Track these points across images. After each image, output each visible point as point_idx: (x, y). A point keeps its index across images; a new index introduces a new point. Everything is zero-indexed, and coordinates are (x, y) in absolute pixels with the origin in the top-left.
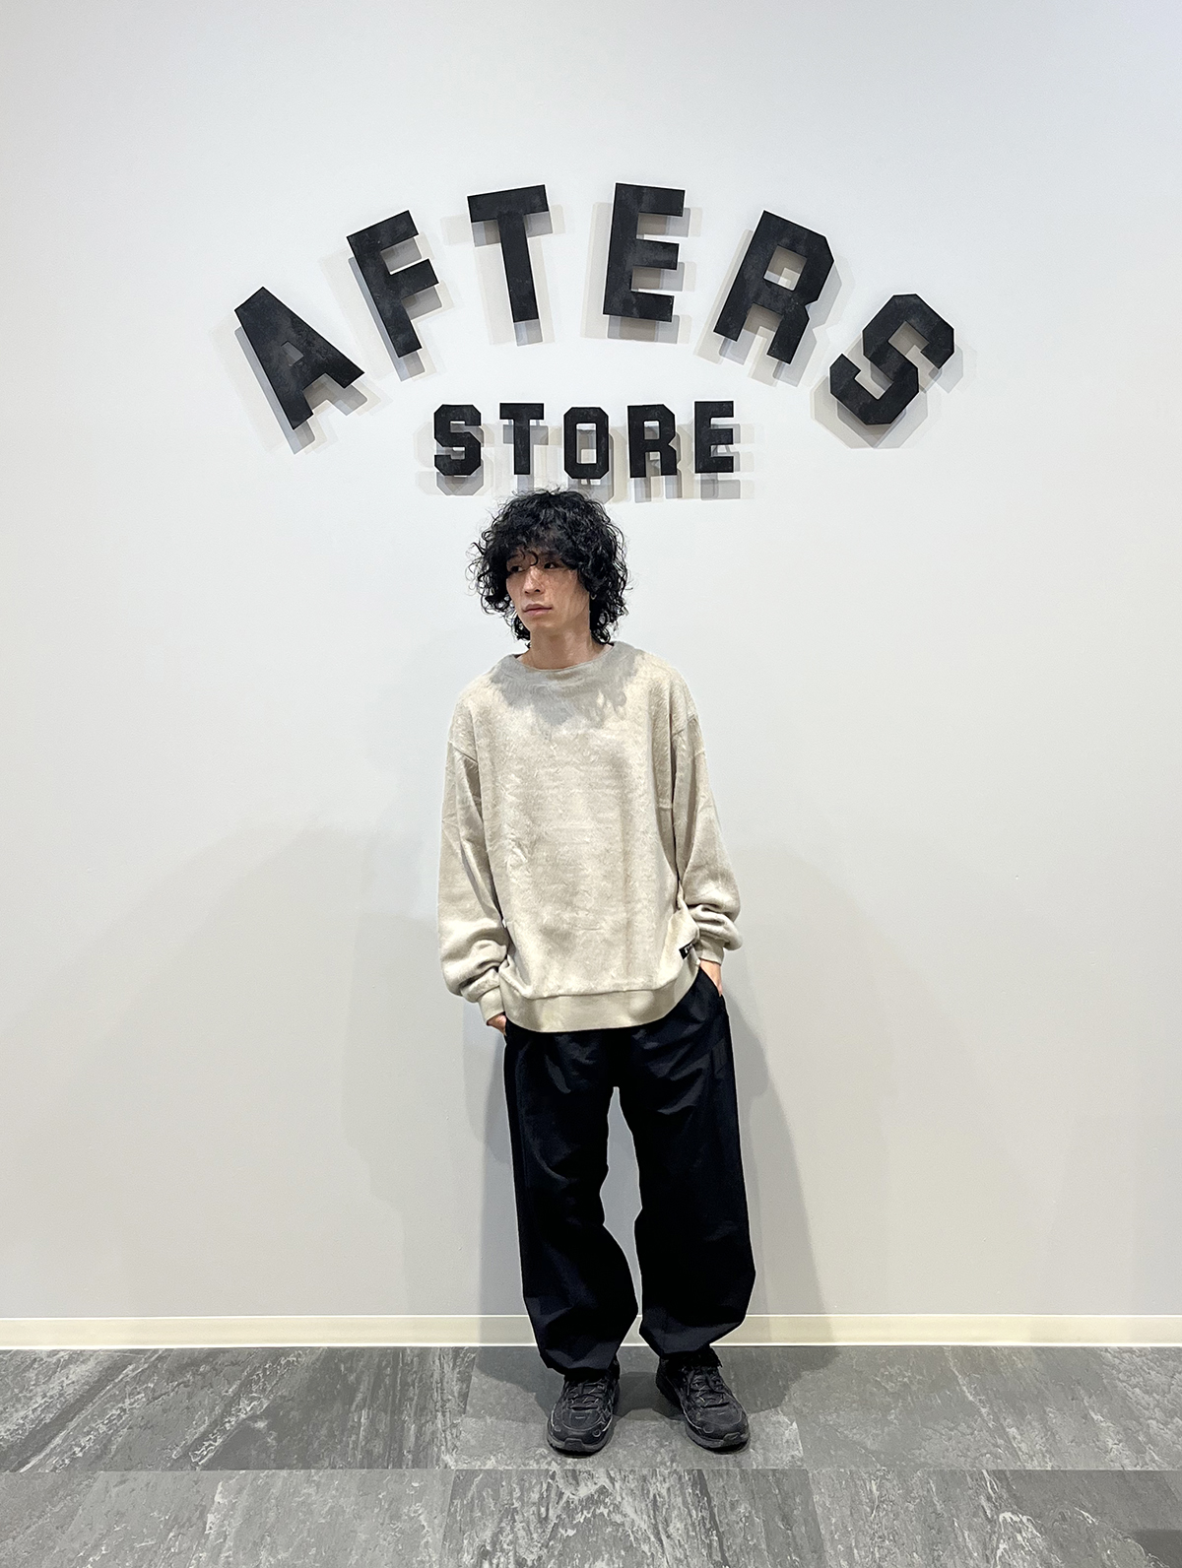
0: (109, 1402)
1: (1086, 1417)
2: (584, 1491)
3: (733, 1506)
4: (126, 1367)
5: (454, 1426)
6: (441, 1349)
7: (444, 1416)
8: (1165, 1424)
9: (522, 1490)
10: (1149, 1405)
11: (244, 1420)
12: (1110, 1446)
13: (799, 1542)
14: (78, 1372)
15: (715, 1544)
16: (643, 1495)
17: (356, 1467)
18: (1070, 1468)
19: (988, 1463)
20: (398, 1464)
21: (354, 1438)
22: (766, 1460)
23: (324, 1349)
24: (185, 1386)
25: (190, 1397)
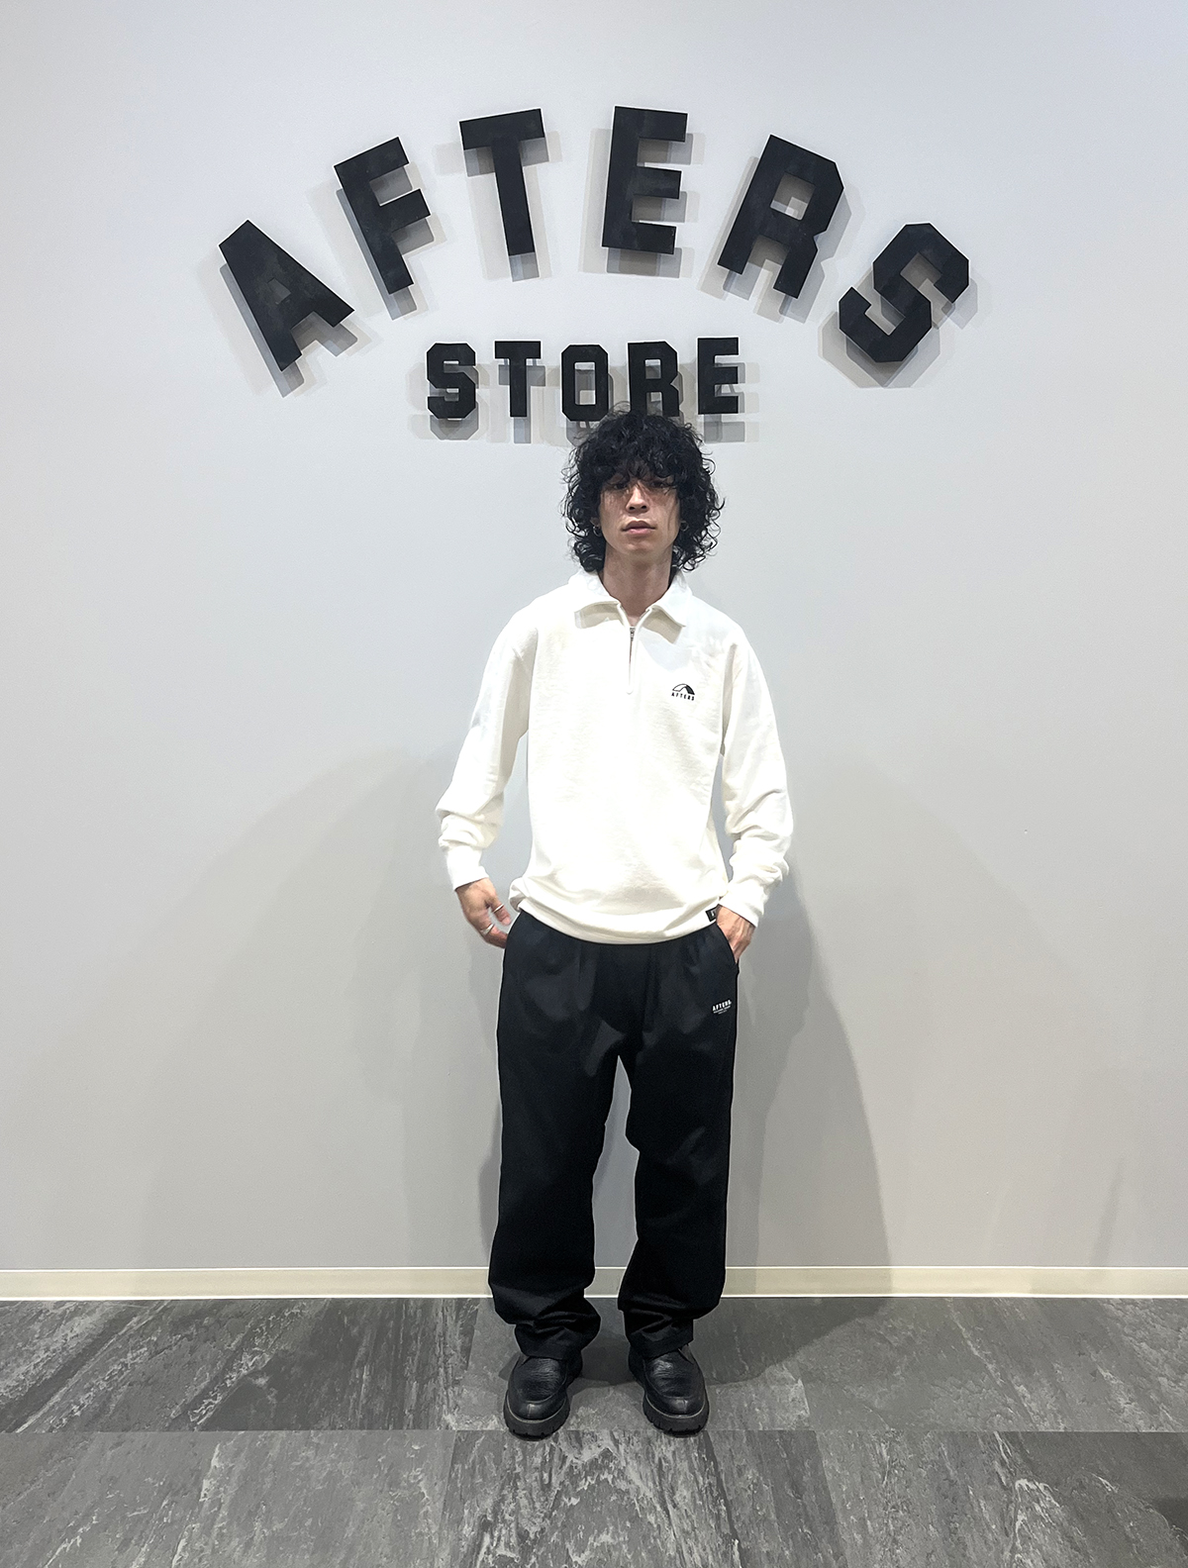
0: (111, 1356)
1: (1094, 1373)
2: (587, 1455)
3: (740, 1473)
4: (130, 1319)
5: (457, 1383)
6: (444, 1299)
7: (446, 1373)
8: (1176, 1382)
9: (524, 1453)
10: (1158, 1360)
11: (245, 1376)
12: (1122, 1405)
13: (810, 1513)
14: (82, 1325)
15: (723, 1514)
16: (648, 1459)
17: (356, 1428)
18: (1082, 1430)
19: (999, 1426)
20: (399, 1425)
21: (354, 1396)
22: (773, 1420)
23: (328, 1299)
24: (189, 1340)
25: (192, 1351)
